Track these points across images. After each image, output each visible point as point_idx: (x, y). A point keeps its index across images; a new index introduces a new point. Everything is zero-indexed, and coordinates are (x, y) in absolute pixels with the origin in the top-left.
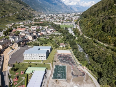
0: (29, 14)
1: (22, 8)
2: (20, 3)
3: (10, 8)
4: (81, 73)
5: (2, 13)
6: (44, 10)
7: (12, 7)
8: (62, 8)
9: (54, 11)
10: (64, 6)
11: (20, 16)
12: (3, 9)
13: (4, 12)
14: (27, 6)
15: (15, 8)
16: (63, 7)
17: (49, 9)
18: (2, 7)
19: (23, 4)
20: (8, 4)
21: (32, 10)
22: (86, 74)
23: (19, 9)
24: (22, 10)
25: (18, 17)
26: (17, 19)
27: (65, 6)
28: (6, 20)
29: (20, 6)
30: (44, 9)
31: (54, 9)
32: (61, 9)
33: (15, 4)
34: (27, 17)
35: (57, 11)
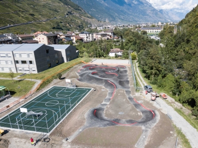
0: (79, 22)
1: (69, 12)
2: (66, 4)
3: (45, 11)
4: (140, 114)
5: (26, 17)
6: (111, 19)
7: (50, 9)
8: (148, 15)
9: (131, 20)
10: (152, 10)
11: (60, 24)
12: (31, 12)
13: (32, 15)
14: (79, 10)
15: (56, 11)
16: (148, 12)
17: (122, 17)
18: (31, 8)
19: (71, 6)
20: (43, 5)
21: (88, 17)
22: (158, 118)
23: (63, 13)
24: (67, 14)
25: (55, 26)
26: (54, 28)
27: (154, 10)
28: (33, 28)
29: (64, 9)
30: (112, 17)
31: (131, 17)
32: (147, 17)
33: (57, 4)
34: (75, 26)
35: (137, 21)
